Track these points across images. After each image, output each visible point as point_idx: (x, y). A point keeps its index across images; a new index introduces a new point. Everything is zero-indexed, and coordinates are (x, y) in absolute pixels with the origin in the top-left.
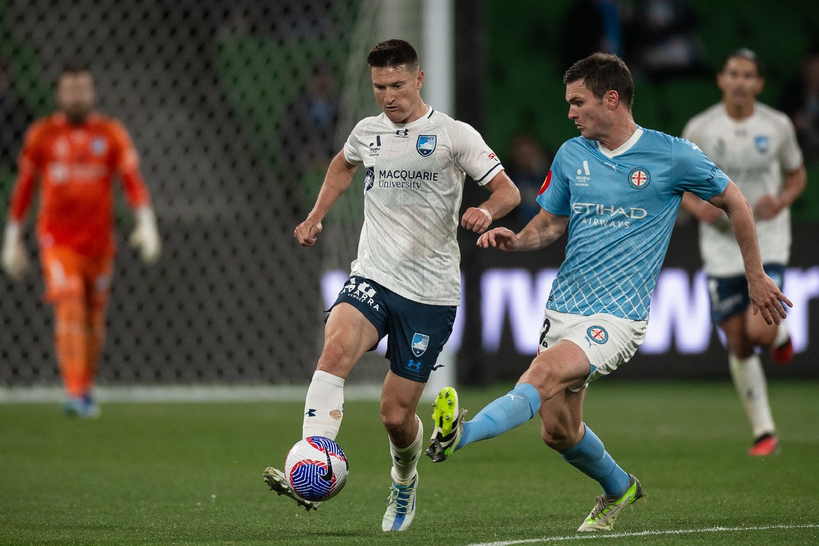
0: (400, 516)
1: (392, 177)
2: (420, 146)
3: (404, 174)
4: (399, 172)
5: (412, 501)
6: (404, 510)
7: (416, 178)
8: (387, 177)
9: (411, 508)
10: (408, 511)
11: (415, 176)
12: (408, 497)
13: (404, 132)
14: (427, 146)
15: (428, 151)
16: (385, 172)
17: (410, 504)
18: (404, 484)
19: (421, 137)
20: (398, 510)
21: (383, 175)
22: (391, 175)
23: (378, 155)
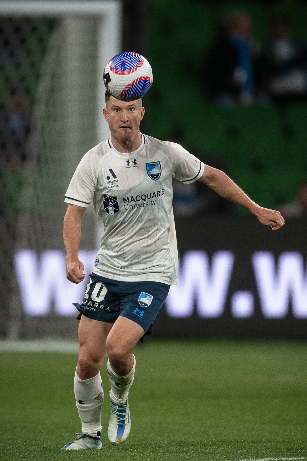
0: (121, 427)
1: (135, 201)
2: (150, 173)
3: (144, 197)
4: (140, 196)
5: (127, 415)
6: (123, 422)
7: (152, 198)
8: (131, 202)
9: (128, 420)
10: (126, 422)
11: (152, 196)
12: (124, 411)
13: (133, 162)
14: (155, 171)
15: (157, 175)
16: (128, 198)
17: (127, 417)
18: (122, 403)
19: (148, 165)
20: (119, 422)
21: (126, 201)
22: (134, 200)
23: (118, 186)
